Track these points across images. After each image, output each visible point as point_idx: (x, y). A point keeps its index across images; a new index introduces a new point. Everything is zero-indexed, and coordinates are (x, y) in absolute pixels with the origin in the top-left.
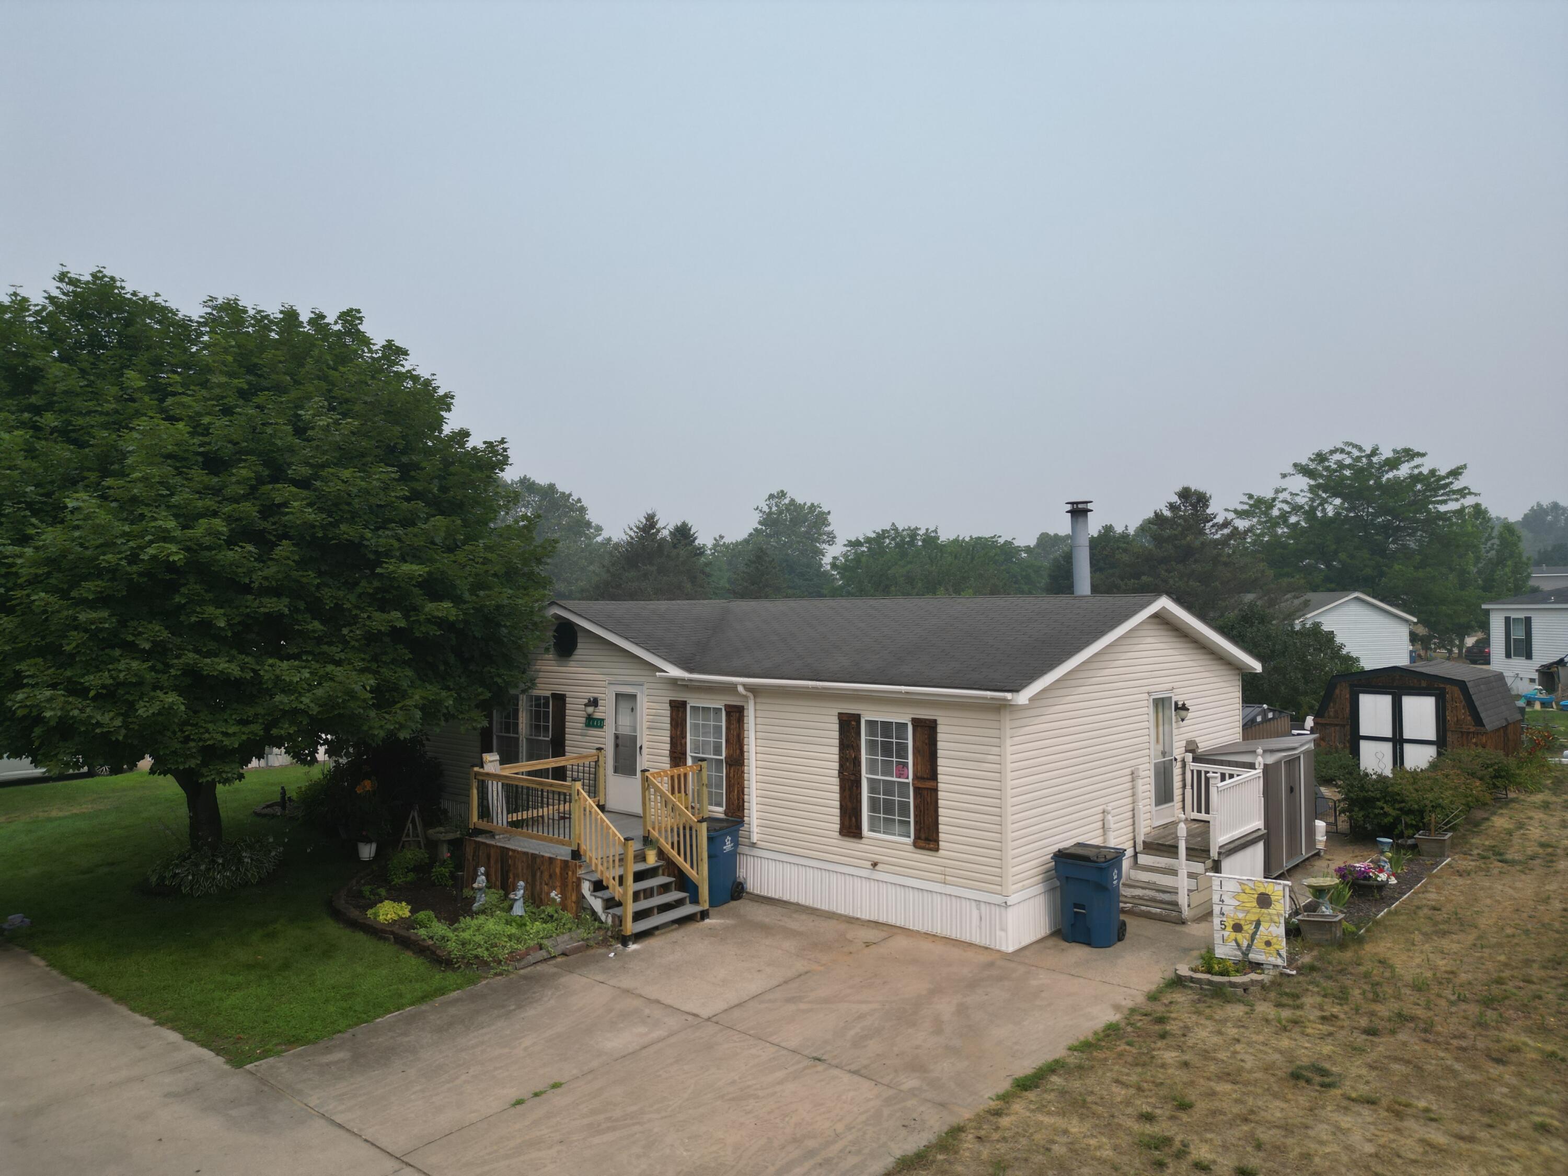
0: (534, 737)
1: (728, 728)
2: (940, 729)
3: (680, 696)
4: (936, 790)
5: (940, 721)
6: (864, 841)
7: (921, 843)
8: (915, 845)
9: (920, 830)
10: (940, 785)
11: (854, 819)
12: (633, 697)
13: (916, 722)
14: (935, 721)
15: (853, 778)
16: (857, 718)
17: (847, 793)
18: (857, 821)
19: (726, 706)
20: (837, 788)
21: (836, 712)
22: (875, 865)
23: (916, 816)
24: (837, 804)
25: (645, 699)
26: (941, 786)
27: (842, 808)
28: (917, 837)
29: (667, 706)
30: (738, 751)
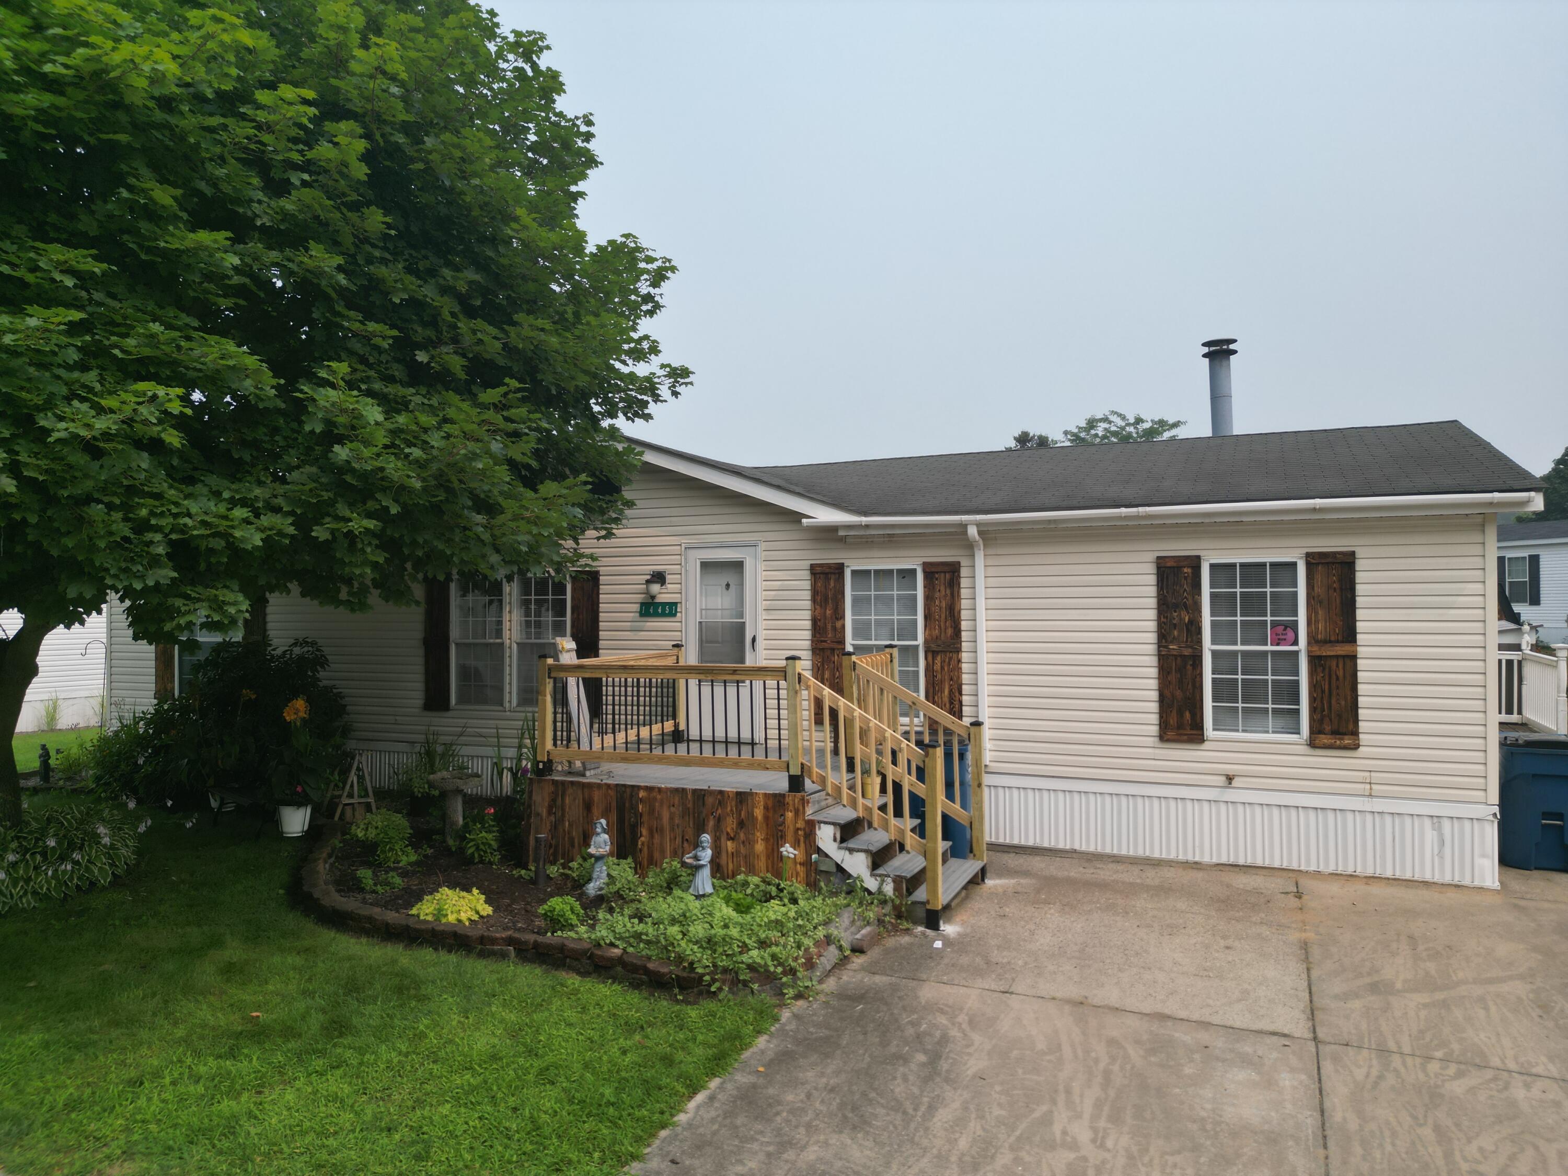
0: (533, 641)
1: (928, 598)
2: (1360, 565)
3: (830, 557)
4: (1354, 658)
5: (1359, 553)
6: (1206, 745)
7: (1325, 739)
8: (1312, 744)
9: (1321, 721)
10: (1359, 649)
11: (1187, 715)
12: (738, 566)
13: (1314, 561)
14: (1353, 554)
15: (1187, 652)
16: (1195, 563)
17: (1173, 677)
18: (1193, 715)
19: (925, 565)
20: (1154, 672)
21: (1152, 556)
22: (1230, 779)
23: (1312, 700)
24: (1154, 695)
25: (761, 566)
26: (1361, 651)
27: (1163, 700)
28: (1316, 730)
29: (806, 575)
30: (950, 631)
